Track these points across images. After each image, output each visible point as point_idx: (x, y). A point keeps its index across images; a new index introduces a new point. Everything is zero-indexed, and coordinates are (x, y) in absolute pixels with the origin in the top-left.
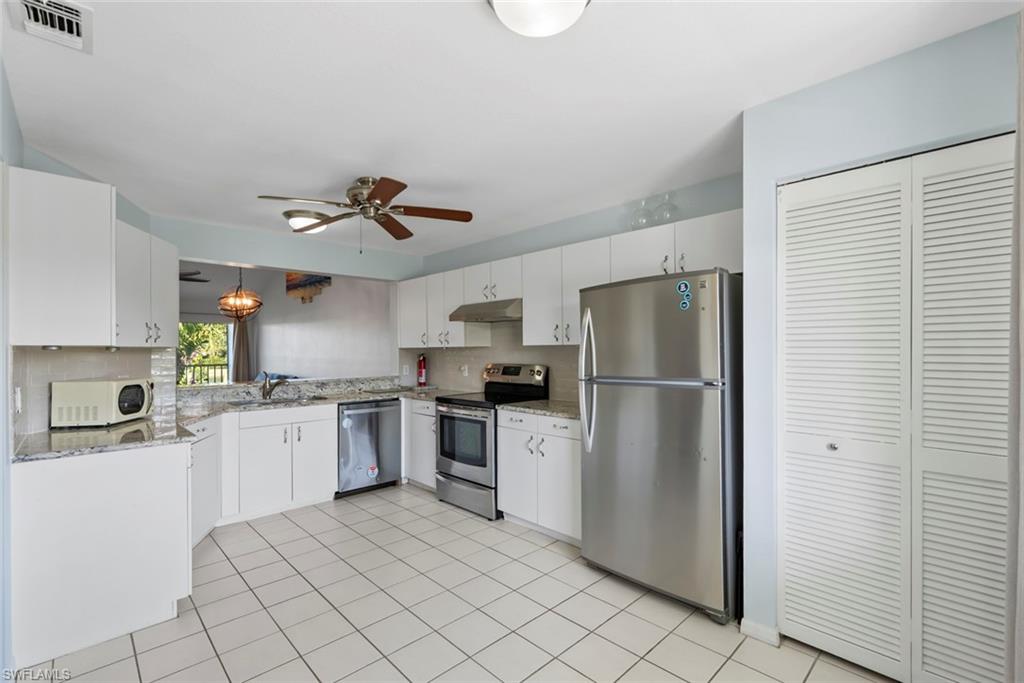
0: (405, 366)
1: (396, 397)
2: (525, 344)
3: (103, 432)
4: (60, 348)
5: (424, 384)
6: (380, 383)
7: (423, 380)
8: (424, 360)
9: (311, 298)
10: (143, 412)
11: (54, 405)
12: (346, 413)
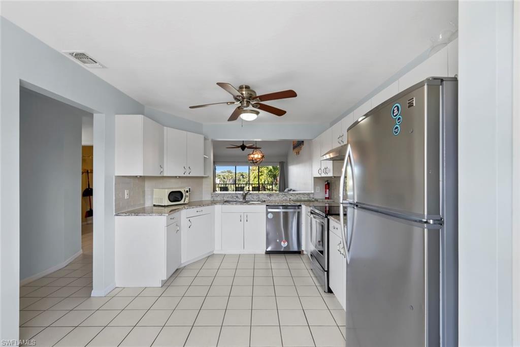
0: (317, 187)
1: (299, 204)
3: (163, 208)
5: (328, 198)
6: (301, 196)
7: (327, 196)
8: (328, 184)
9: (299, 152)
10: (182, 202)
11: (154, 197)
12: (269, 210)
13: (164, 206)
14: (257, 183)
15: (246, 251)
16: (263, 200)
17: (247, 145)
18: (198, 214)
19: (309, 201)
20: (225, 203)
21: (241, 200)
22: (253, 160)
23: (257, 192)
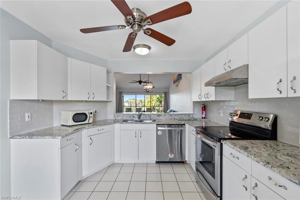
0: (195, 109)
1: (183, 123)
2: (249, 98)
4: (43, 100)
5: (205, 118)
6: (183, 116)
7: (204, 116)
8: (205, 106)
9: (178, 85)
10: (86, 122)
11: (62, 118)
12: (159, 128)
13: (70, 126)
14: (150, 106)
15: (140, 161)
16: (154, 119)
17: (143, 81)
18: (99, 132)
19: (190, 120)
20: (123, 122)
21: (137, 119)
22: (146, 90)
23: (150, 113)
